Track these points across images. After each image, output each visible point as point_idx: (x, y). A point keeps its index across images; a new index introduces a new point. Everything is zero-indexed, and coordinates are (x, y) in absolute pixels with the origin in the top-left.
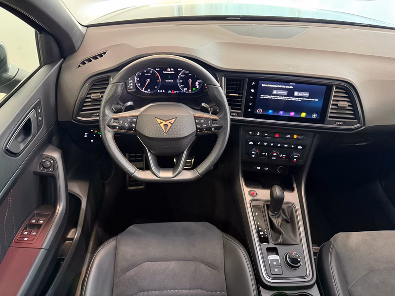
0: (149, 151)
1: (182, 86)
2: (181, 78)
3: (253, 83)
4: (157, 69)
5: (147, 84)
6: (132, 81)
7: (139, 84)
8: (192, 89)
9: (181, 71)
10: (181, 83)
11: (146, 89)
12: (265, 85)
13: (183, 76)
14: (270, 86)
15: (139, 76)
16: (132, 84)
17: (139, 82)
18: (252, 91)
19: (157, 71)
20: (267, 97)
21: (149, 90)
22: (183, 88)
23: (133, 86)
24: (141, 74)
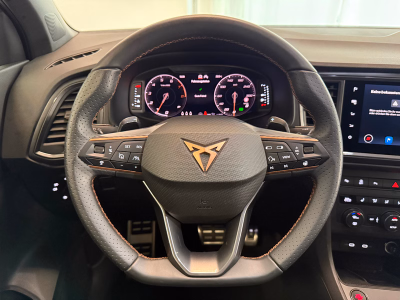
0: (167, 213)
1: (222, 104)
2: (220, 91)
3: (355, 89)
4: (181, 77)
5: (163, 102)
6: (139, 96)
7: (152, 103)
8: (237, 109)
9: (220, 79)
10: (219, 100)
11: (162, 111)
12: (376, 92)
13: (224, 87)
14: (386, 92)
15: (151, 89)
16: (139, 101)
17: (150, 98)
18: (354, 102)
19: (181, 79)
20: (380, 112)
21: (167, 112)
22: (223, 107)
23: (140, 104)
24: (154, 85)
